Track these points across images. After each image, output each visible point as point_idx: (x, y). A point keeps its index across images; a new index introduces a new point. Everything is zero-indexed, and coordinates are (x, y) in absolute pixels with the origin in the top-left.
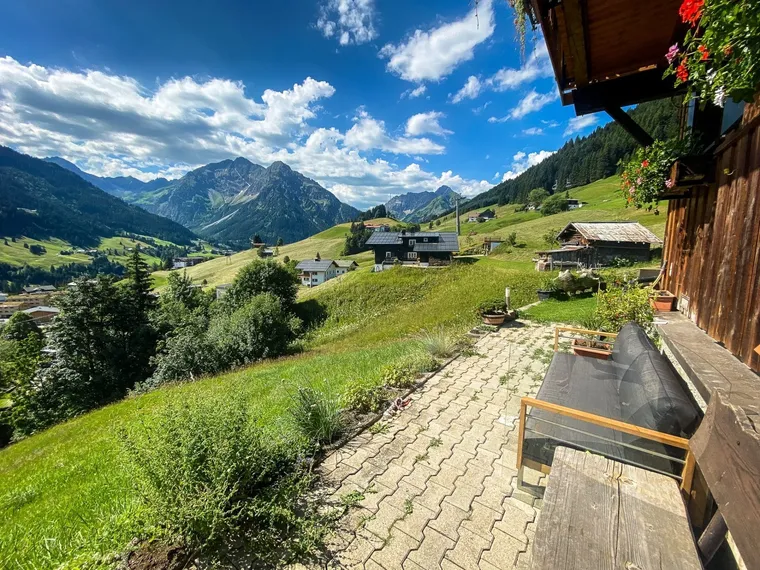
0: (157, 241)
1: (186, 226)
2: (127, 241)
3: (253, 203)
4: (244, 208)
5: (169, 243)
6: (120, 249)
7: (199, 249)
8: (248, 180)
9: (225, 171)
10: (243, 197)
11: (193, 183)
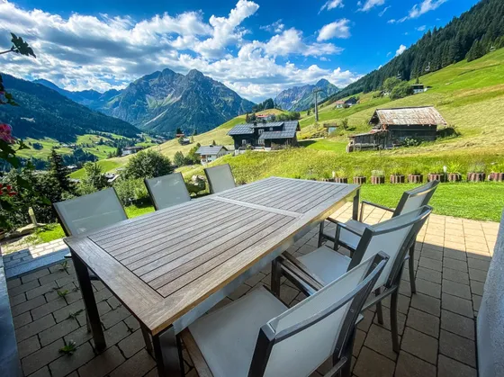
0: (114, 136)
1: (133, 124)
2: (94, 136)
3: (178, 103)
4: (172, 107)
5: (122, 137)
6: (90, 143)
7: (142, 140)
8: (173, 86)
9: (156, 80)
10: (171, 99)
11: (135, 92)
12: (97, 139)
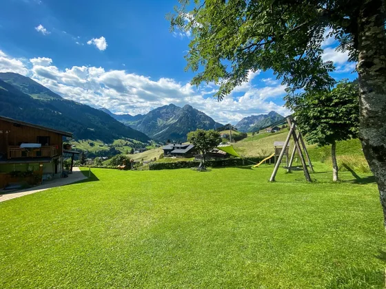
0: (135, 141)
1: (147, 135)
2: (123, 141)
3: (175, 124)
4: (171, 126)
5: (139, 142)
6: (120, 144)
7: (150, 145)
8: (175, 114)
9: (164, 110)
10: (172, 121)
11: (151, 116)
12: (124, 142)
